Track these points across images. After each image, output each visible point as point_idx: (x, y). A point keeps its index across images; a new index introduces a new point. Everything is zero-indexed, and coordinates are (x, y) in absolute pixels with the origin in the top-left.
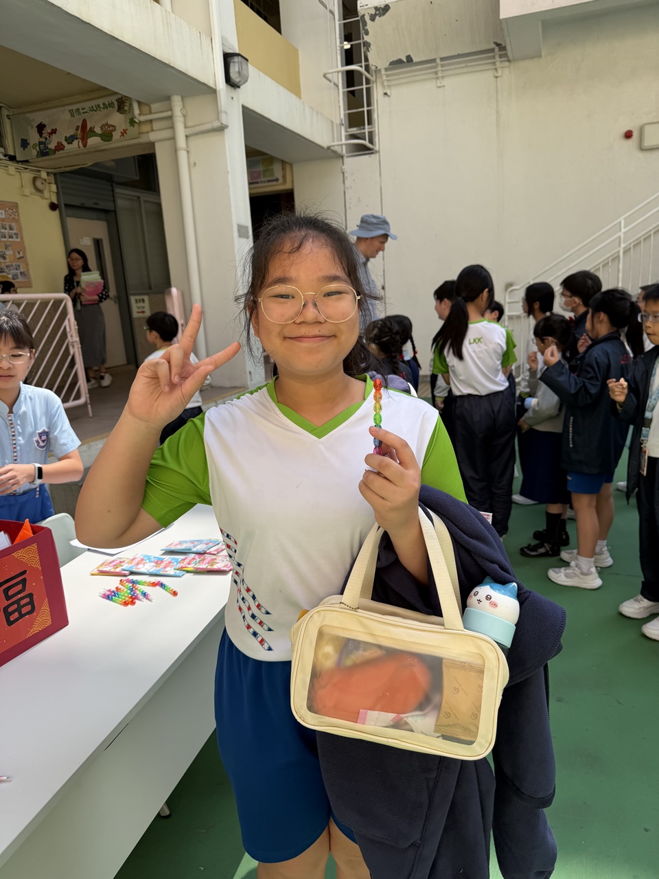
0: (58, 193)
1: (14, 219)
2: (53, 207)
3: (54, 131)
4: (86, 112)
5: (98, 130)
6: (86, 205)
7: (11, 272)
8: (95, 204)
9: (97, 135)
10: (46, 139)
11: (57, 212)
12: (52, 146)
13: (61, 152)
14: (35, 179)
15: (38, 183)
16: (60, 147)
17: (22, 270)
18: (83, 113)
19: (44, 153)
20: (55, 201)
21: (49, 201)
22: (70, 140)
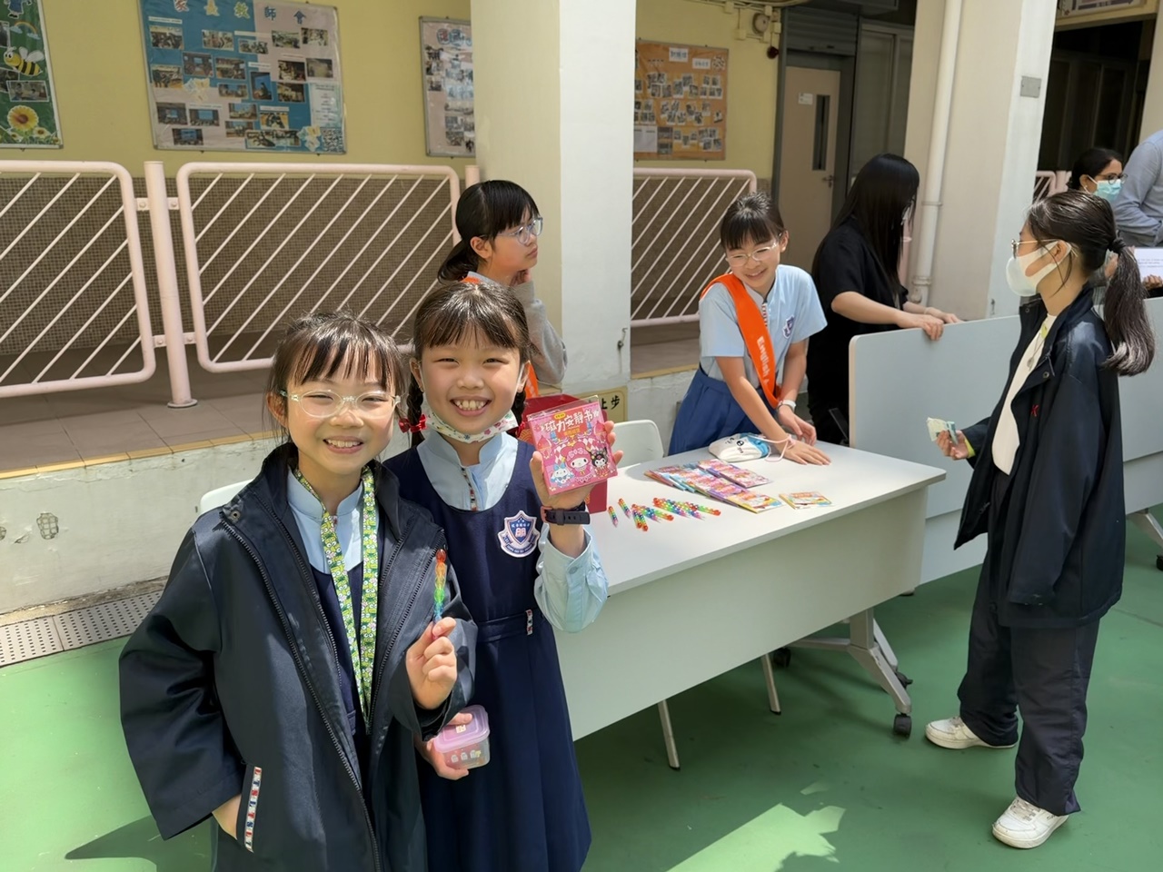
0: (781, 35)
1: (720, 69)
2: (772, 53)
6: (816, 50)
7: (705, 138)
8: (830, 47)
11: (775, 61)
14: (756, 17)
15: (759, 23)
17: (717, 138)
20: (776, 45)
21: (768, 46)
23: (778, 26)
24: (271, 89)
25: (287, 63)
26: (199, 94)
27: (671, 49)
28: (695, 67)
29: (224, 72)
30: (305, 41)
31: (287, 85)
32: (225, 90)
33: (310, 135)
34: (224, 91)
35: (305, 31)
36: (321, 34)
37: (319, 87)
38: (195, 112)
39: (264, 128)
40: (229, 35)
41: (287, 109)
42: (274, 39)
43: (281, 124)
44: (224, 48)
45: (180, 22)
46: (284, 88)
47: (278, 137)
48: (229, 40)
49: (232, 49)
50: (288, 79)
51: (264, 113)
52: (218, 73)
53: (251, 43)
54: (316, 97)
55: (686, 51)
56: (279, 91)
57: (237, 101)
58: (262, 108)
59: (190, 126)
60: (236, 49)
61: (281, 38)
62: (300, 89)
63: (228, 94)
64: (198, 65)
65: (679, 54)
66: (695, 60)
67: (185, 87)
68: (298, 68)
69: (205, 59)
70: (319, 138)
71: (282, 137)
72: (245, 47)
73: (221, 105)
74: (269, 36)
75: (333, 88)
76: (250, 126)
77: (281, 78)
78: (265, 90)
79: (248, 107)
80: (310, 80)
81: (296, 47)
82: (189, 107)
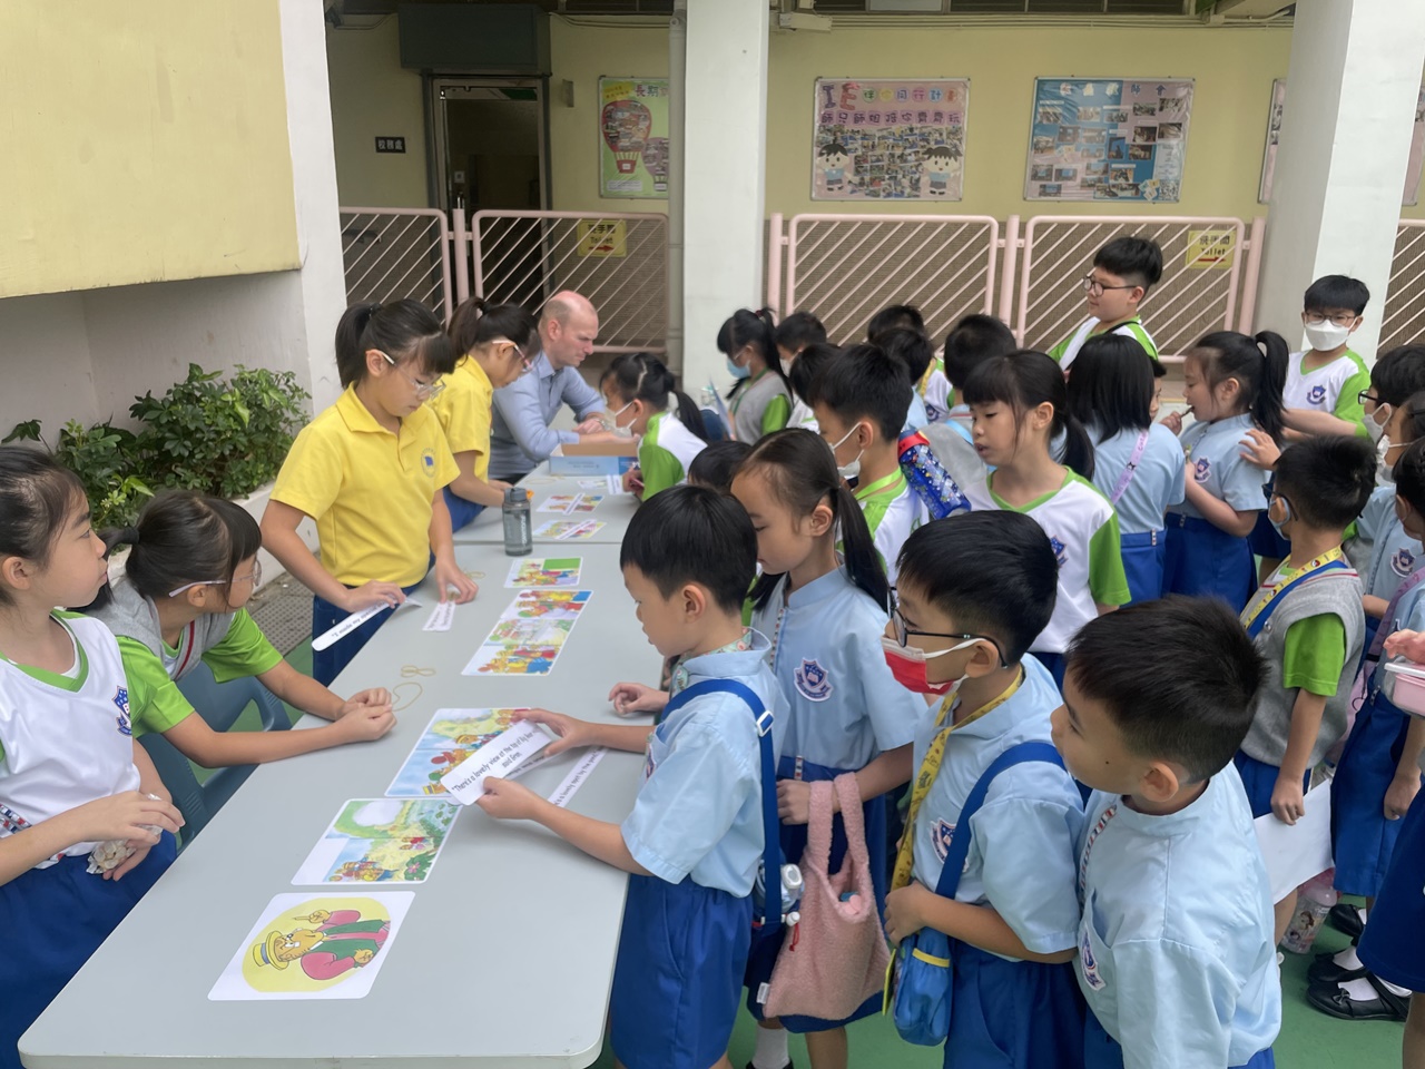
24: (1124, 151)
25: (1142, 128)
26: (1066, 157)
29: (1089, 140)
30: (1161, 109)
31: (1138, 146)
33: (1149, 188)
34: (1085, 154)
35: (1163, 101)
36: (1177, 102)
37: (1165, 147)
38: (1059, 172)
39: (1112, 182)
40: (1099, 109)
41: (1134, 166)
42: (1135, 109)
43: (1127, 179)
44: (1093, 120)
45: (1063, 103)
46: (1135, 148)
47: (1122, 189)
48: (1097, 113)
49: (1098, 120)
50: (1140, 141)
51: (1115, 170)
53: (1115, 115)
54: (1161, 155)
56: (1130, 152)
57: (1094, 161)
58: (1114, 166)
59: (1053, 182)
60: (1103, 120)
61: (1141, 108)
62: (1148, 149)
63: (1088, 156)
64: (1069, 135)
67: (1056, 152)
68: (1150, 132)
70: (1157, 190)
71: (1126, 189)
72: (1110, 118)
73: (1081, 165)
74: (1131, 107)
76: (1100, 181)
77: (1134, 140)
78: (1119, 151)
79: (1102, 166)
80: (1159, 141)
81: (1153, 114)
82: (1056, 167)
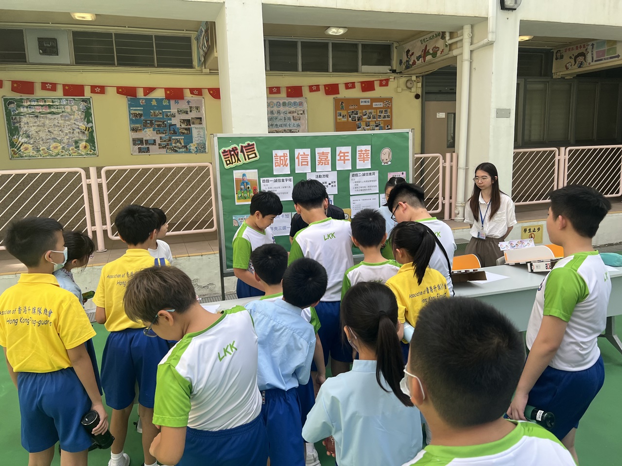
0: (422, 88)
1: (388, 107)
2: (417, 97)
3: (413, 54)
4: (428, 41)
5: (431, 52)
6: (444, 91)
8: (451, 89)
9: (431, 54)
10: (409, 58)
11: (420, 100)
12: (411, 63)
13: (415, 66)
14: (407, 82)
15: (409, 84)
16: (414, 63)
18: (427, 41)
19: (407, 67)
20: (420, 93)
21: (415, 94)
22: (418, 58)
23: (420, 85)
24: (177, 130)
25: (183, 120)
26: (149, 134)
27: (361, 100)
28: (374, 106)
29: (159, 126)
30: (191, 111)
32: (158, 132)
33: (192, 146)
35: (191, 107)
36: (197, 108)
37: (196, 128)
38: (147, 141)
39: (174, 145)
40: (161, 112)
41: (183, 137)
42: (178, 111)
43: (181, 143)
44: (158, 117)
45: (142, 108)
46: (182, 129)
47: (179, 148)
50: (183, 126)
51: (174, 139)
52: (156, 126)
53: (169, 114)
54: (195, 133)
55: (369, 100)
56: (180, 131)
57: (163, 135)
58: (173, 137)
59: (144, 146)
60: (163, 117)
61: (181, 111)
62: (189, 130)
63: (160, 133)
64: (148, 123)
65: (365, 102)
66: (374, 104)
67: (143, 132)
68: (188, 122)
69: (151, 121)
70: (196, 148)
71: (181, 148)
72: (167, 115)
73: (157, 137)
74: (177, 111)
75: (202, 128)
76: (168, 145)
77: (181, 126)
78: (174, 131)
79: (167, 137)
80: (192, 126)
81: (187, 114)
82: (144, 139)
